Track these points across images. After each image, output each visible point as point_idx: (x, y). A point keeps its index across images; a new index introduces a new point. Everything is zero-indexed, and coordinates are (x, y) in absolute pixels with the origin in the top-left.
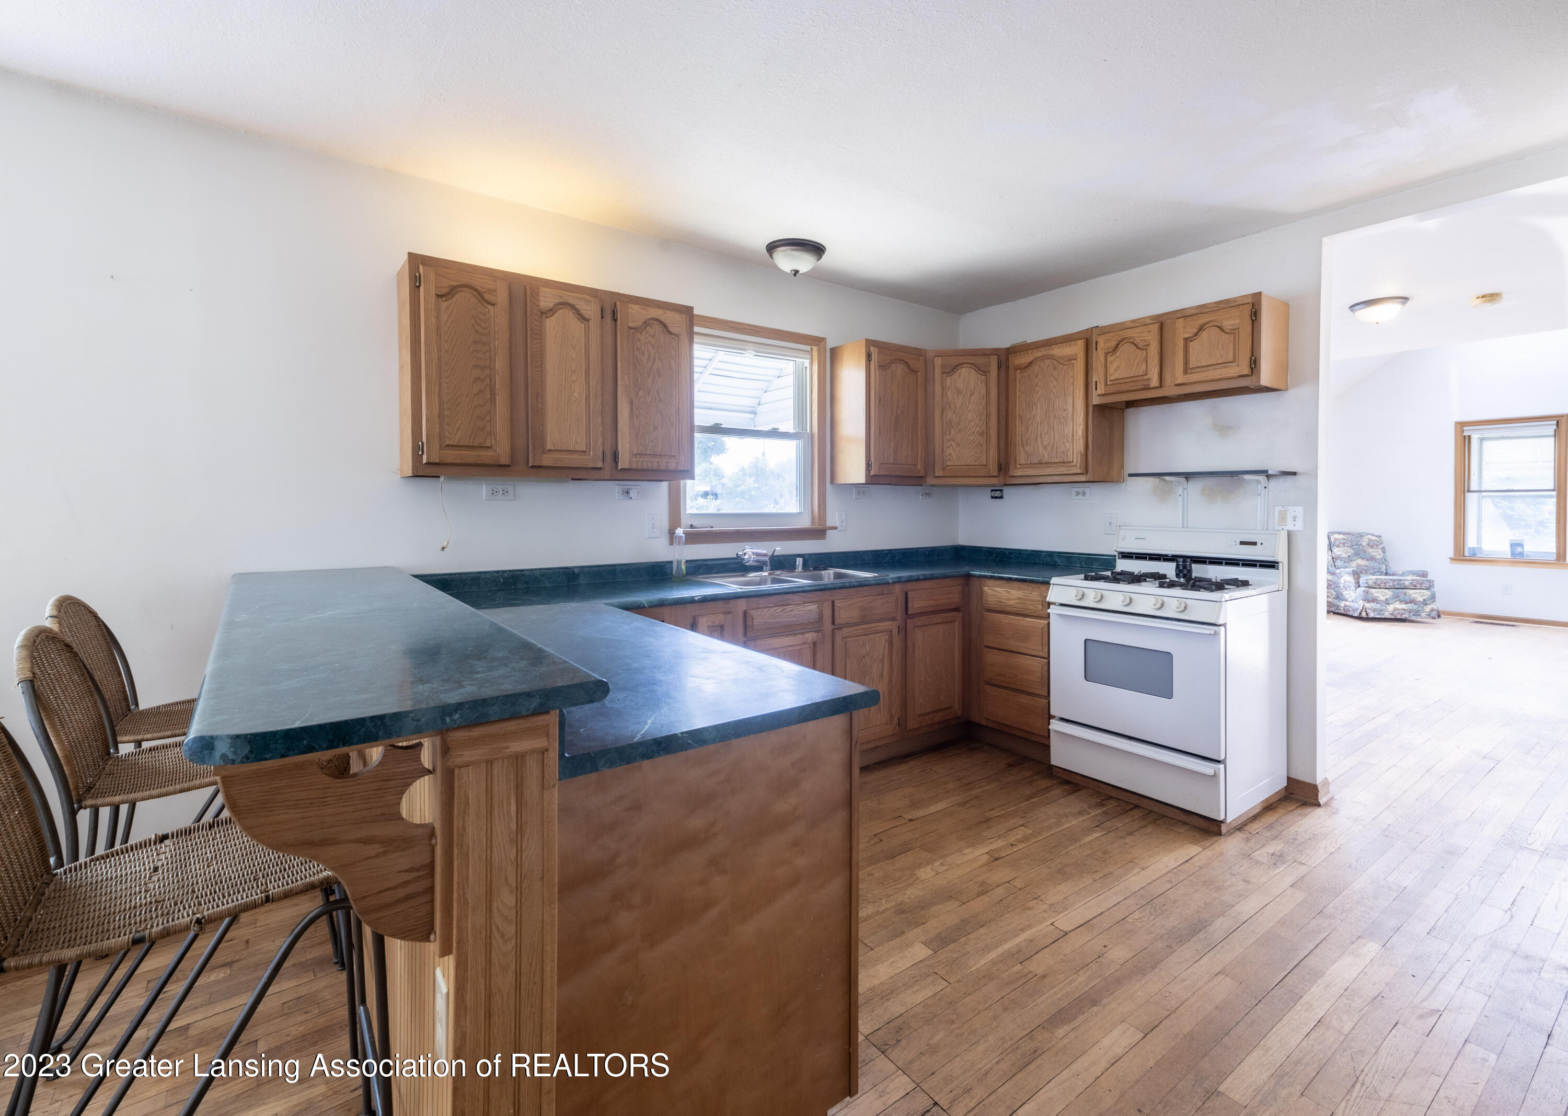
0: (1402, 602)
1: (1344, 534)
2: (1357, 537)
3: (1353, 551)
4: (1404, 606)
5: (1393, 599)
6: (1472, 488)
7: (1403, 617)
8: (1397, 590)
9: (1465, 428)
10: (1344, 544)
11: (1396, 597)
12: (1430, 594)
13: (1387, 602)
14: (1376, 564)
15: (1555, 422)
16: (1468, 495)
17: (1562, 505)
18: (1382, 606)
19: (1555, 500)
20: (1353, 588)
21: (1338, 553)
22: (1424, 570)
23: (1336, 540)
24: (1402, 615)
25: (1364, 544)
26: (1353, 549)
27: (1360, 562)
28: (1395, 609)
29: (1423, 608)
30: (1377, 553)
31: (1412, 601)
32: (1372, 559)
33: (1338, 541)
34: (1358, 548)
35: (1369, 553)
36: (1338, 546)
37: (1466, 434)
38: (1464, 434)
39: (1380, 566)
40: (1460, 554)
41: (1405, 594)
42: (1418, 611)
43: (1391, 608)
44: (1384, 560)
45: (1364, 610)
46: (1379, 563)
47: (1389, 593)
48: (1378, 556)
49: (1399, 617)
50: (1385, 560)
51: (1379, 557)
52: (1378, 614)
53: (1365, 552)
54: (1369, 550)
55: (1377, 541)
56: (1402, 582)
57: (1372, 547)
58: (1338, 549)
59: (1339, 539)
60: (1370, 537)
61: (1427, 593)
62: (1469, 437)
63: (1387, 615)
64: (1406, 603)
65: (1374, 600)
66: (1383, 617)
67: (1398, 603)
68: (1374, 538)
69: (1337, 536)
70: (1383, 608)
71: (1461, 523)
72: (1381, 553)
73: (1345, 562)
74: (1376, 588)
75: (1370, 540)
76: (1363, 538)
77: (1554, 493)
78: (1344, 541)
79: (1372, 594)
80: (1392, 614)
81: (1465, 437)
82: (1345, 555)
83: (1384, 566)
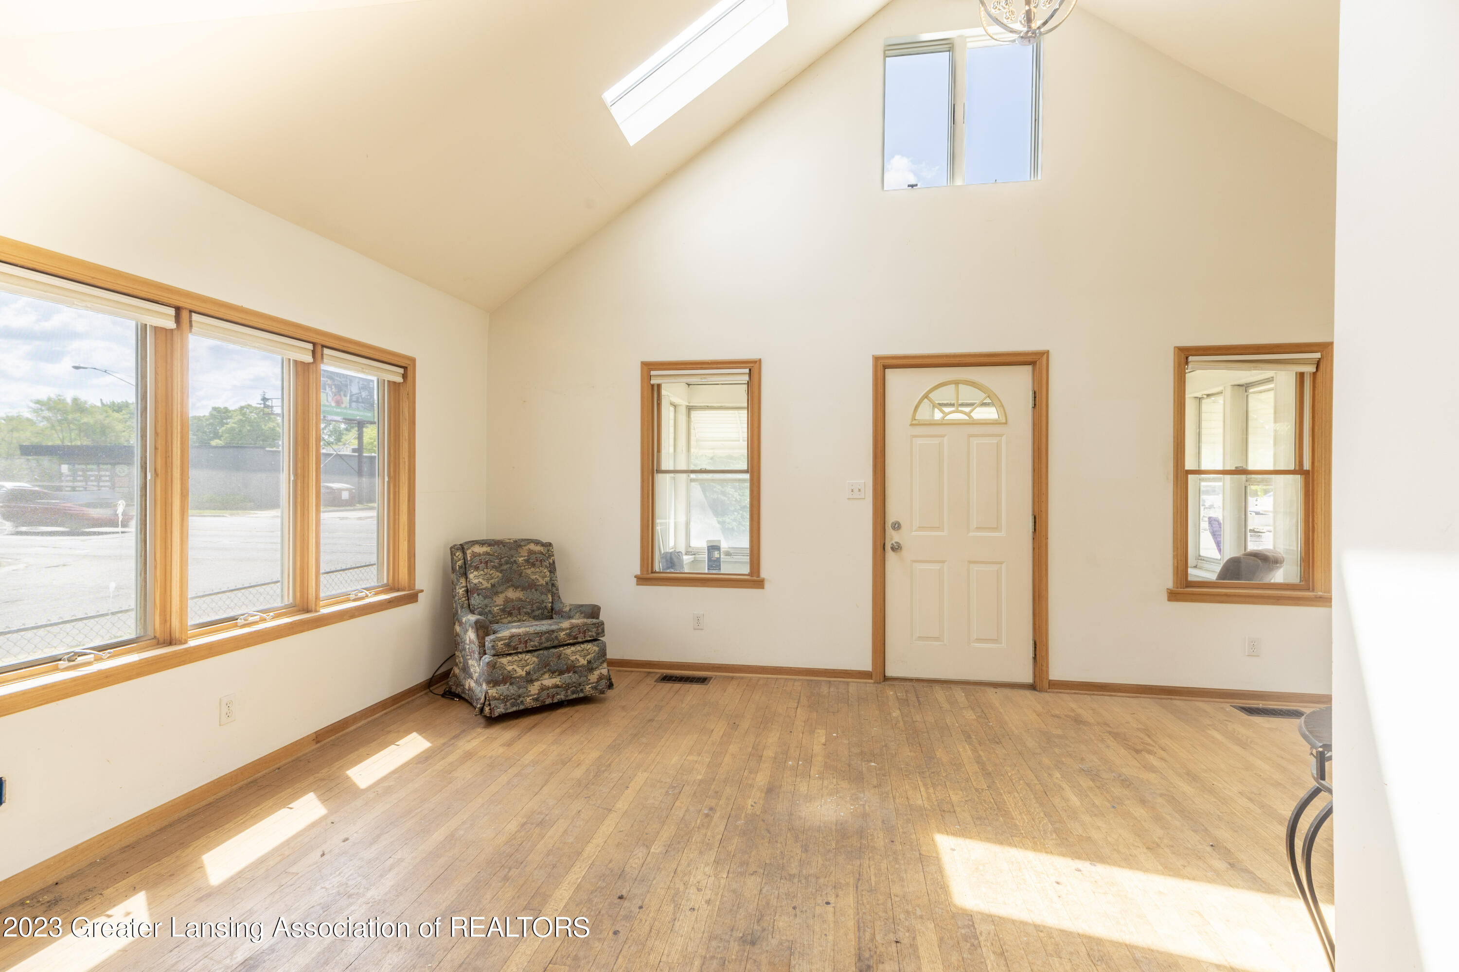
0: (553, 672)
1: (490, 545)
2: (510, 549)
3: (500, 575)
4: (556, 681)
5: (539, 670)
6: (663, 468)
7: (556, 701)
8: (545, 652)
9: (653, 373)
10: (486, 563)
11: (545, 667)
12: (597, 649)
13: (529, 679)
14: (535, 595)
15: (747, 371)
16: (659, 477)
17: (755, 493)
18: (519, 688)
19: (748, 485)
20: (477, 656)
21: (476, 581)
22: (596, 604)
23: (474, 555)
24: (553, 696)
25: (521, 560)
26: (501, 572)
27: (512, 594)
28: (543, 689)
29: (586, 676)
30: (538, 576)
31: (572, 668)
32: (532, 586)
33: (478, 558)
34: (510, 568)
35: (527, 576)
36: (477, 568)
37: (654, 381)
38: (652, 382)
39: (543, 597)
40: (647, 571)
41: (559, 657)
42: (580, 685)
43: (534, 688)
44: (552, 587)
45: (487, 703)
46: (542, 593)
47: (532, 659)
48: (540, 579)
49: (549, 701)
50: (553, 585)
51: (542, 582)
52: (513, 705)
53: (520, 575)
54: (529, 571)
55: (542, 553)
56: (555, 634)
57: (533, 565)
58: (476, 573)
59: (480, 555)
60: (532, 547)
61: (592, 648)
62: (659, 386)
63: (529, 702)
64: (561, 673)
65: (508, 679)
66: (522, 707)
67: (547, 676)
68: (538, 548)
69: (477, 549)
70: (521, 691)
71: (648, 521)
72: (548, 574)
73: (485, 597)
74: (510, 654)
75: (531, 552)
76: (520, 550)
77: (747, 476)
78: (488, 558)
79: (503, 667)
80: (536, 700)
81: (653, 386)
82: (486, 585)
83: (550, 596)
